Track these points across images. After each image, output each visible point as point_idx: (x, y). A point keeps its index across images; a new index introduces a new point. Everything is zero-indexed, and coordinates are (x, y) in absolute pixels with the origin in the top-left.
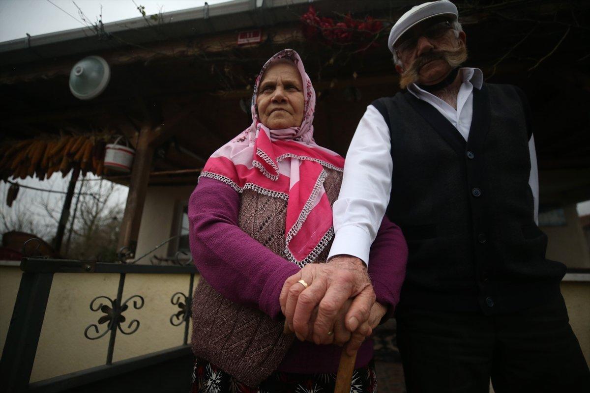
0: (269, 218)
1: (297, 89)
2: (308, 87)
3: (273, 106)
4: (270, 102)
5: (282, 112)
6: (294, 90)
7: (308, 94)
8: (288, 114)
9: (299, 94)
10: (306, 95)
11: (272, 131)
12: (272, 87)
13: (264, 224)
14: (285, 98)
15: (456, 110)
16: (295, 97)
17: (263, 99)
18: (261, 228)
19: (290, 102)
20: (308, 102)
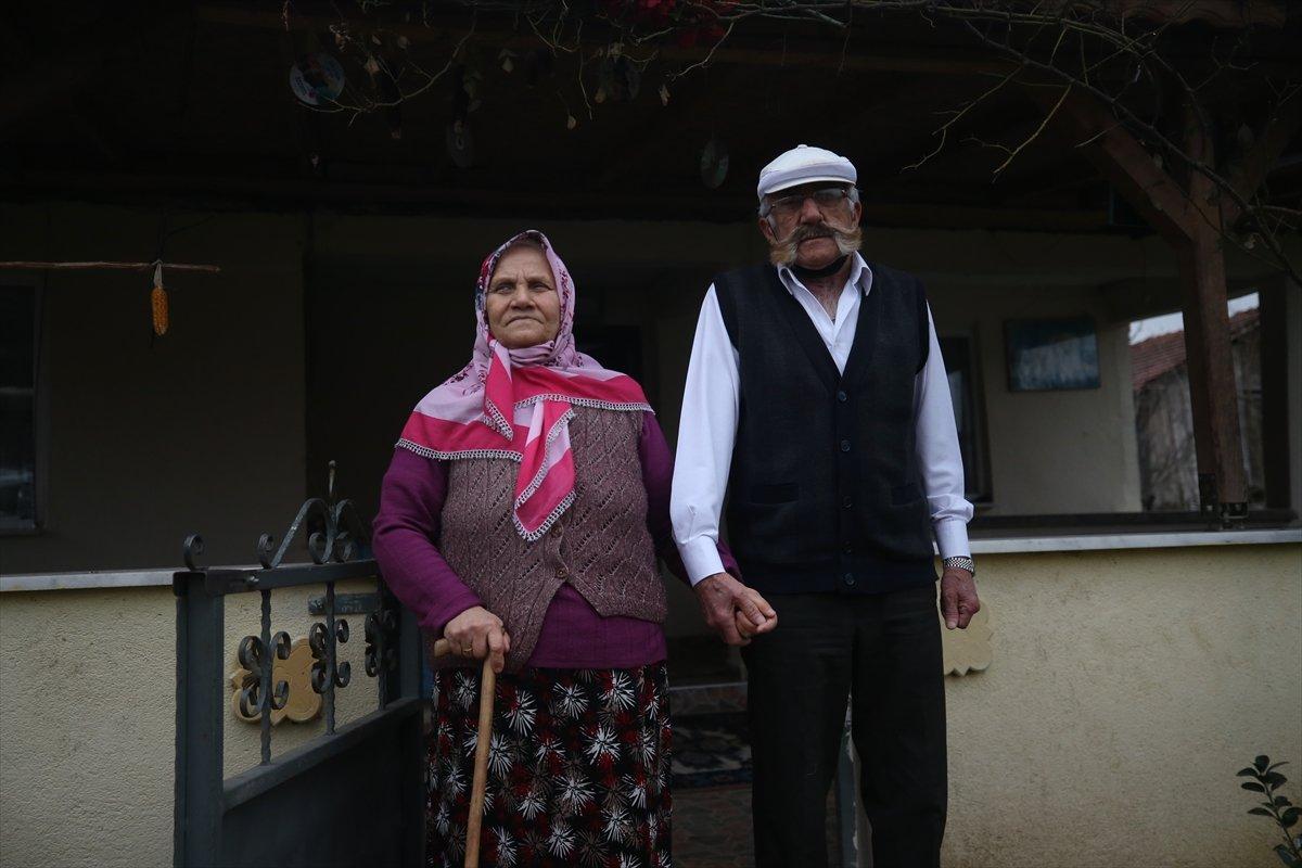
0: (504, 491)
1: (547, 287)
2: (564, 283)
3: (510, 314)
4: (507, 307)
5: (528, 321)
6: (543, 289)
7: (564, 293)
8: (537, 323)
9: (551, 293)
10: (561, 295)
11: (512, 352)
12: (510, 285)
13: (498, 499)
14: (532, 303)
15: (834, 321)
16: (546, 299)
17: (498, 301)
18: (494, 504)
19: (538, 307)
20: (564, 306)
